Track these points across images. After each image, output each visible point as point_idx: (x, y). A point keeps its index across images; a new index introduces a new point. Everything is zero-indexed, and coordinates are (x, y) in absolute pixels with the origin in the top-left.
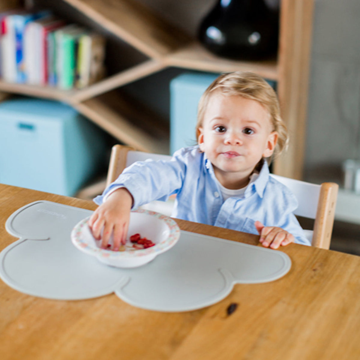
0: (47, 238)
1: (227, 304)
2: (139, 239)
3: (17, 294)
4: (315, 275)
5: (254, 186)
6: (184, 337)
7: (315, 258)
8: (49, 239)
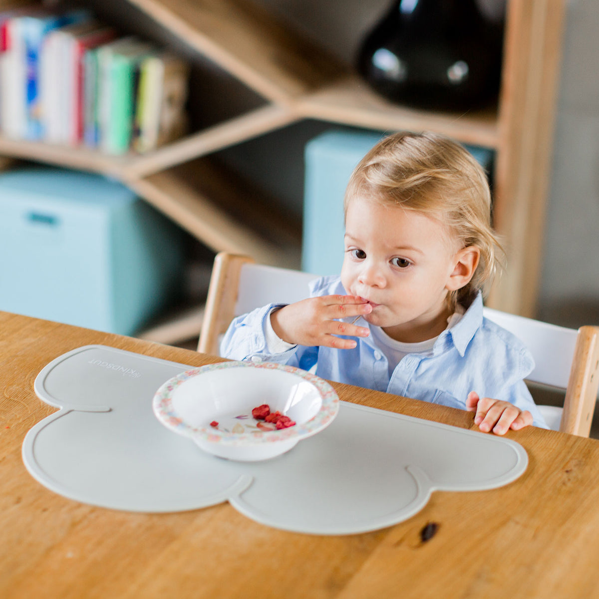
0: (108, 409)
1: (422, 524)
2: (268, 413)
3: (60, 502)
4: (569, 480)
5: (449, 336)
6: (350, 576)
7: (569, 452)
8: (110, 410)
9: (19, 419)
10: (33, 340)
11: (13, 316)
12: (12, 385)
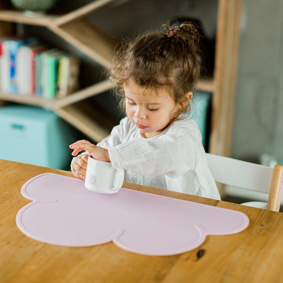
4: (263, 229)
6: (165, 275)
7: (261, 217)
9: (9, 206)
10: (14, 171)
11: (5, 161)
12: (5, 191)
